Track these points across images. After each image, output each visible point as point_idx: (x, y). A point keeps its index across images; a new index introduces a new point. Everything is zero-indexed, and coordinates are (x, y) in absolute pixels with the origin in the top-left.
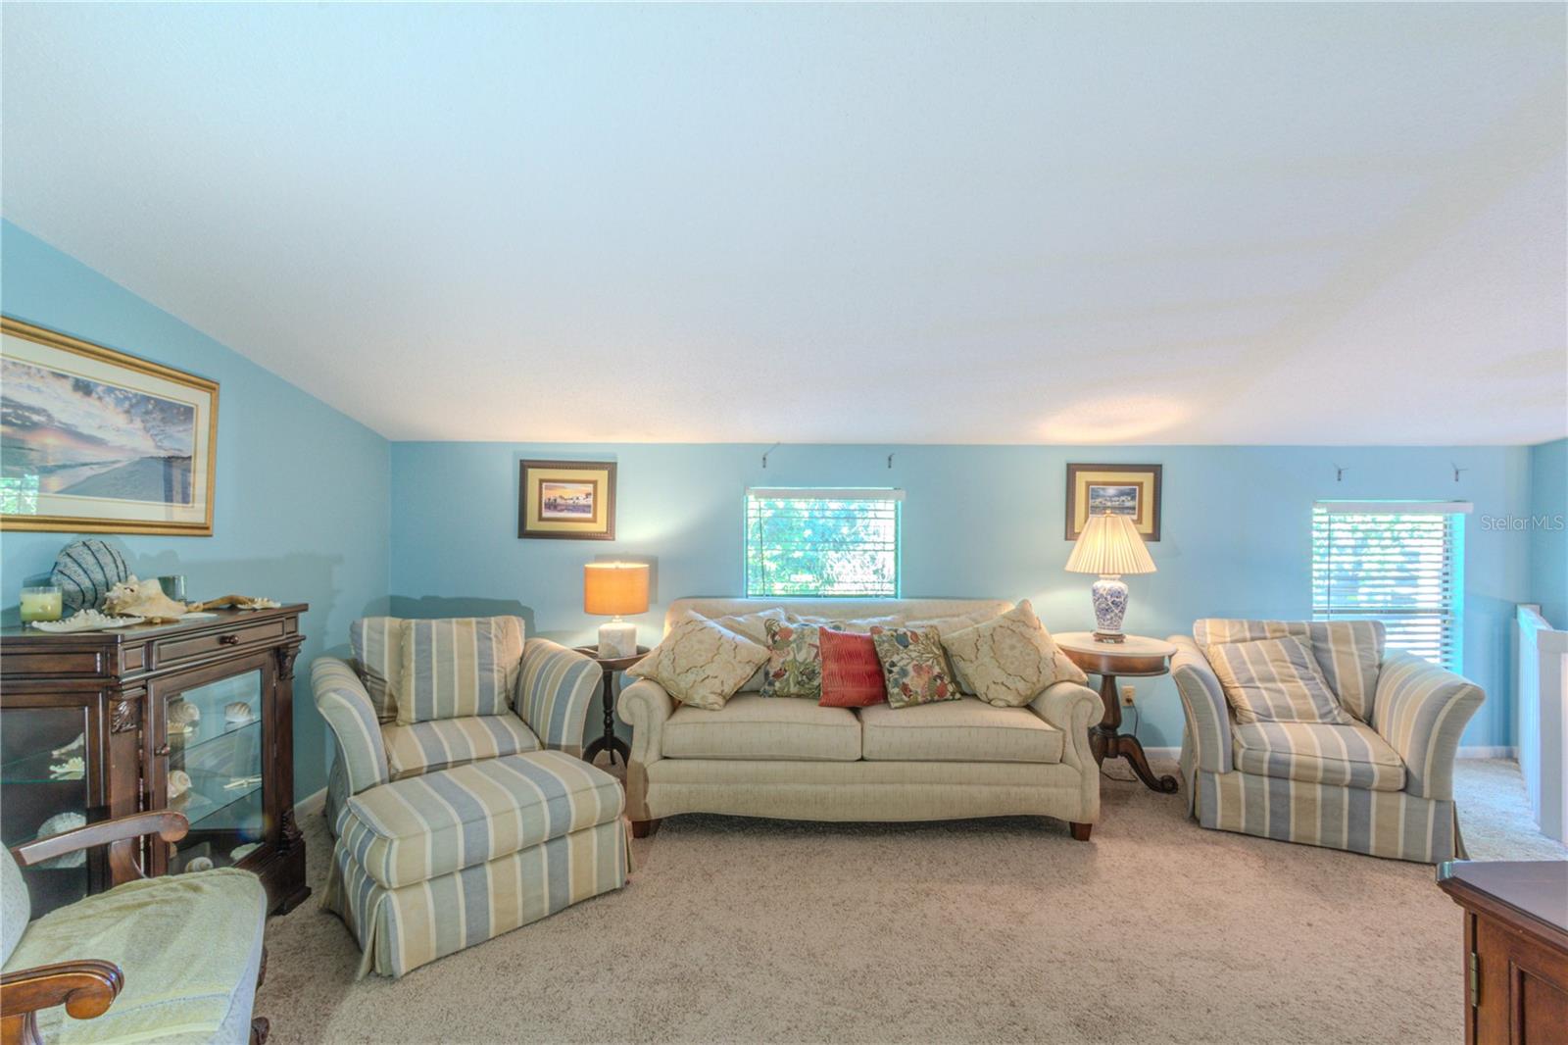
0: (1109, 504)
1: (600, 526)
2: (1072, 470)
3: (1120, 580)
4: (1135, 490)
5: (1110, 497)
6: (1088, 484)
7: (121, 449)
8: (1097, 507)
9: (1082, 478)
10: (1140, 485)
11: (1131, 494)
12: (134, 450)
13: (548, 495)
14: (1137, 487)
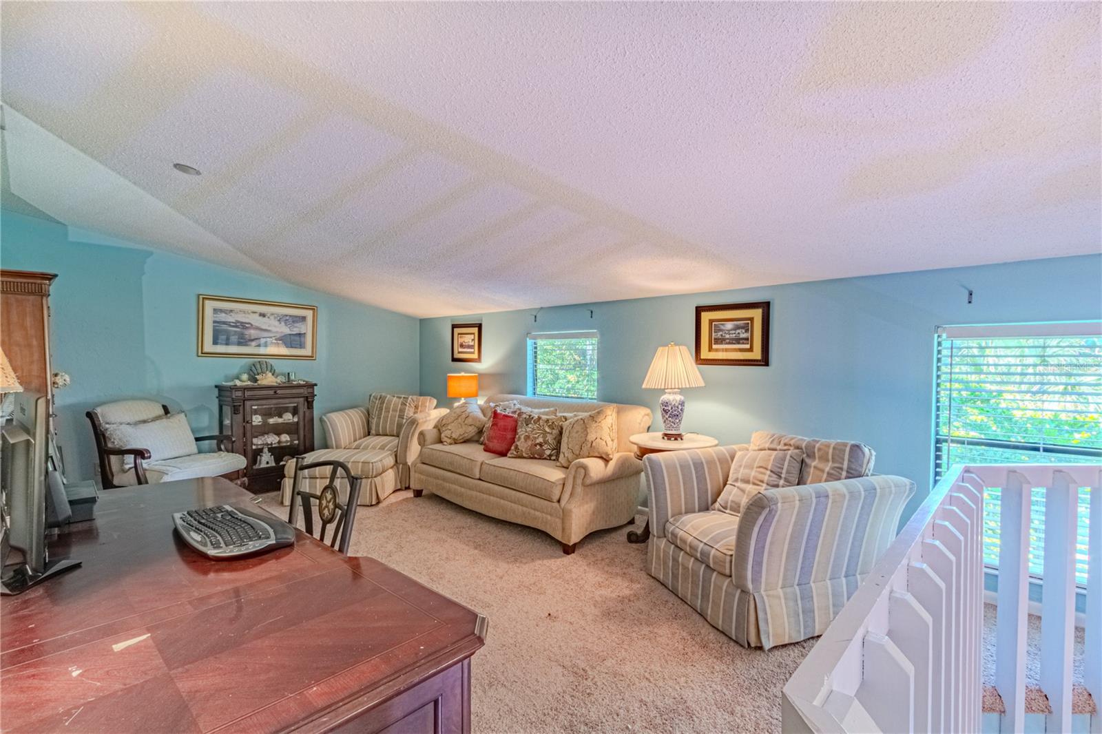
0: (727, 336)
1: (475, 356)
2: (699, 310)
3: (680, 393)
4: (748, 323)
5: (729, 330)
6: (711, 321)
7: (277, 332)
8: (719, 339)
9: (706, 317)
10: (752, 319)
11: (746, 328)
12: (282, 332)
13: (461, 340)
14: (749, 322)
